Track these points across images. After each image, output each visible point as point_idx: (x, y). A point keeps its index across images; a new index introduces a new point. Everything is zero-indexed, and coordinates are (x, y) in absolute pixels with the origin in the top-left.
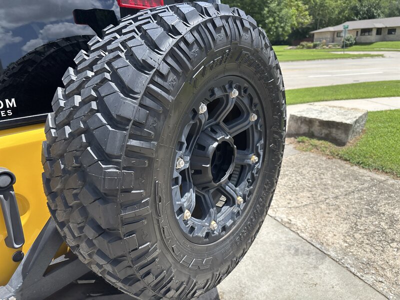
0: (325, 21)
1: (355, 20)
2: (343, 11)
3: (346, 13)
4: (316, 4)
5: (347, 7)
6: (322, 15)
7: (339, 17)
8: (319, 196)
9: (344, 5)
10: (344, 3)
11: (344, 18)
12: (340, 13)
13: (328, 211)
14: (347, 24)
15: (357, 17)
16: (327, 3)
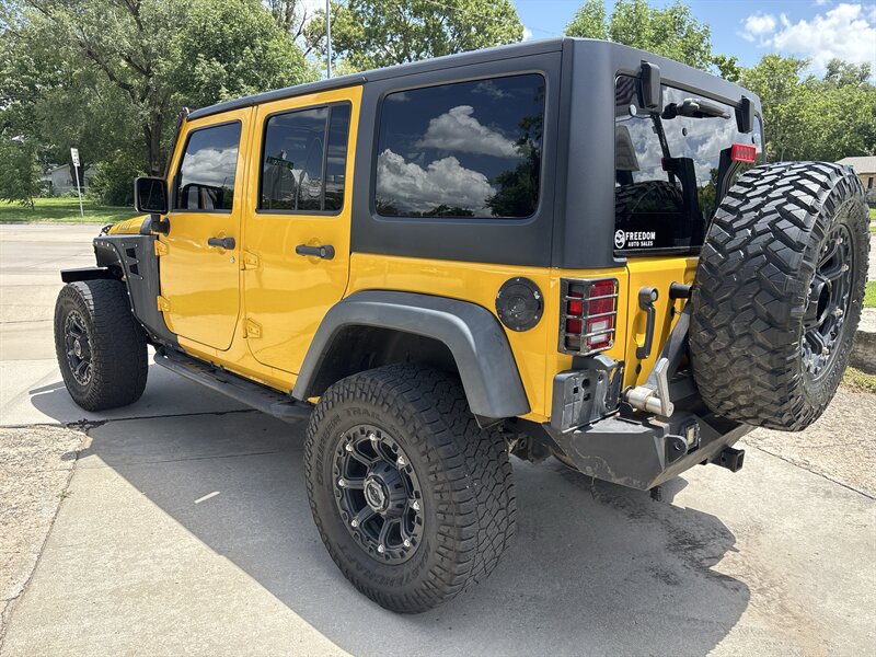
0: (796, 153)
1: (865, 155)
2: (839, 134)
3: (846, 139)
4: (778, 118)
5: (847, 127)
6: (791, 140)
7: (829, 147)
8: (848, 437)
9: (840, 122)
10: (841, 119)
11: (840, 150)
12: (830, 139)
13: (867, 455)
14: (847, 161)
15: (870, 149)
16: (802, 116)
